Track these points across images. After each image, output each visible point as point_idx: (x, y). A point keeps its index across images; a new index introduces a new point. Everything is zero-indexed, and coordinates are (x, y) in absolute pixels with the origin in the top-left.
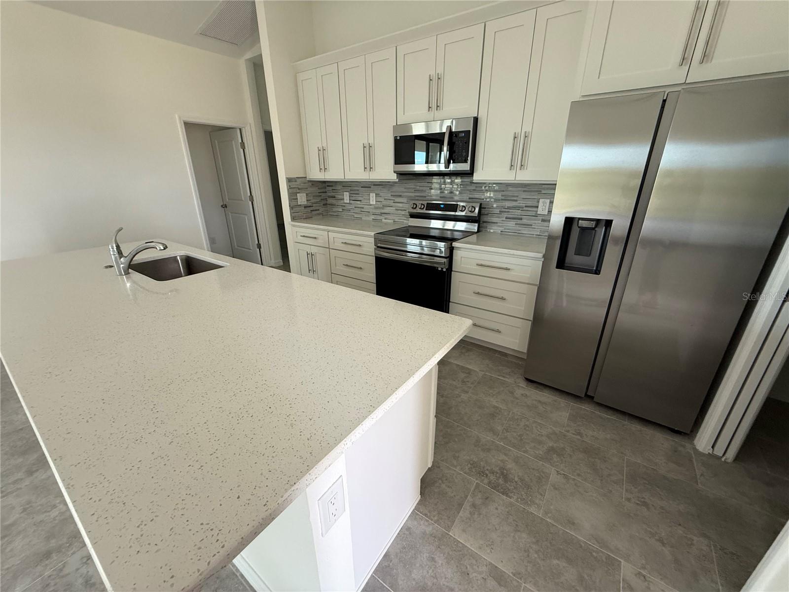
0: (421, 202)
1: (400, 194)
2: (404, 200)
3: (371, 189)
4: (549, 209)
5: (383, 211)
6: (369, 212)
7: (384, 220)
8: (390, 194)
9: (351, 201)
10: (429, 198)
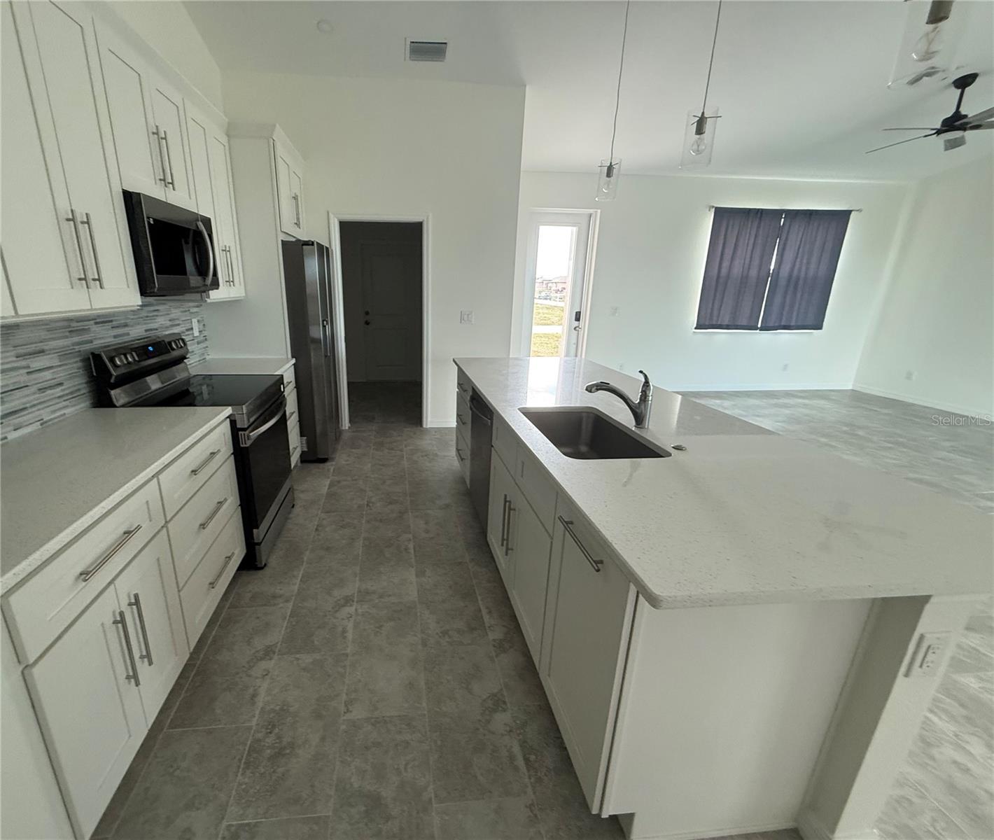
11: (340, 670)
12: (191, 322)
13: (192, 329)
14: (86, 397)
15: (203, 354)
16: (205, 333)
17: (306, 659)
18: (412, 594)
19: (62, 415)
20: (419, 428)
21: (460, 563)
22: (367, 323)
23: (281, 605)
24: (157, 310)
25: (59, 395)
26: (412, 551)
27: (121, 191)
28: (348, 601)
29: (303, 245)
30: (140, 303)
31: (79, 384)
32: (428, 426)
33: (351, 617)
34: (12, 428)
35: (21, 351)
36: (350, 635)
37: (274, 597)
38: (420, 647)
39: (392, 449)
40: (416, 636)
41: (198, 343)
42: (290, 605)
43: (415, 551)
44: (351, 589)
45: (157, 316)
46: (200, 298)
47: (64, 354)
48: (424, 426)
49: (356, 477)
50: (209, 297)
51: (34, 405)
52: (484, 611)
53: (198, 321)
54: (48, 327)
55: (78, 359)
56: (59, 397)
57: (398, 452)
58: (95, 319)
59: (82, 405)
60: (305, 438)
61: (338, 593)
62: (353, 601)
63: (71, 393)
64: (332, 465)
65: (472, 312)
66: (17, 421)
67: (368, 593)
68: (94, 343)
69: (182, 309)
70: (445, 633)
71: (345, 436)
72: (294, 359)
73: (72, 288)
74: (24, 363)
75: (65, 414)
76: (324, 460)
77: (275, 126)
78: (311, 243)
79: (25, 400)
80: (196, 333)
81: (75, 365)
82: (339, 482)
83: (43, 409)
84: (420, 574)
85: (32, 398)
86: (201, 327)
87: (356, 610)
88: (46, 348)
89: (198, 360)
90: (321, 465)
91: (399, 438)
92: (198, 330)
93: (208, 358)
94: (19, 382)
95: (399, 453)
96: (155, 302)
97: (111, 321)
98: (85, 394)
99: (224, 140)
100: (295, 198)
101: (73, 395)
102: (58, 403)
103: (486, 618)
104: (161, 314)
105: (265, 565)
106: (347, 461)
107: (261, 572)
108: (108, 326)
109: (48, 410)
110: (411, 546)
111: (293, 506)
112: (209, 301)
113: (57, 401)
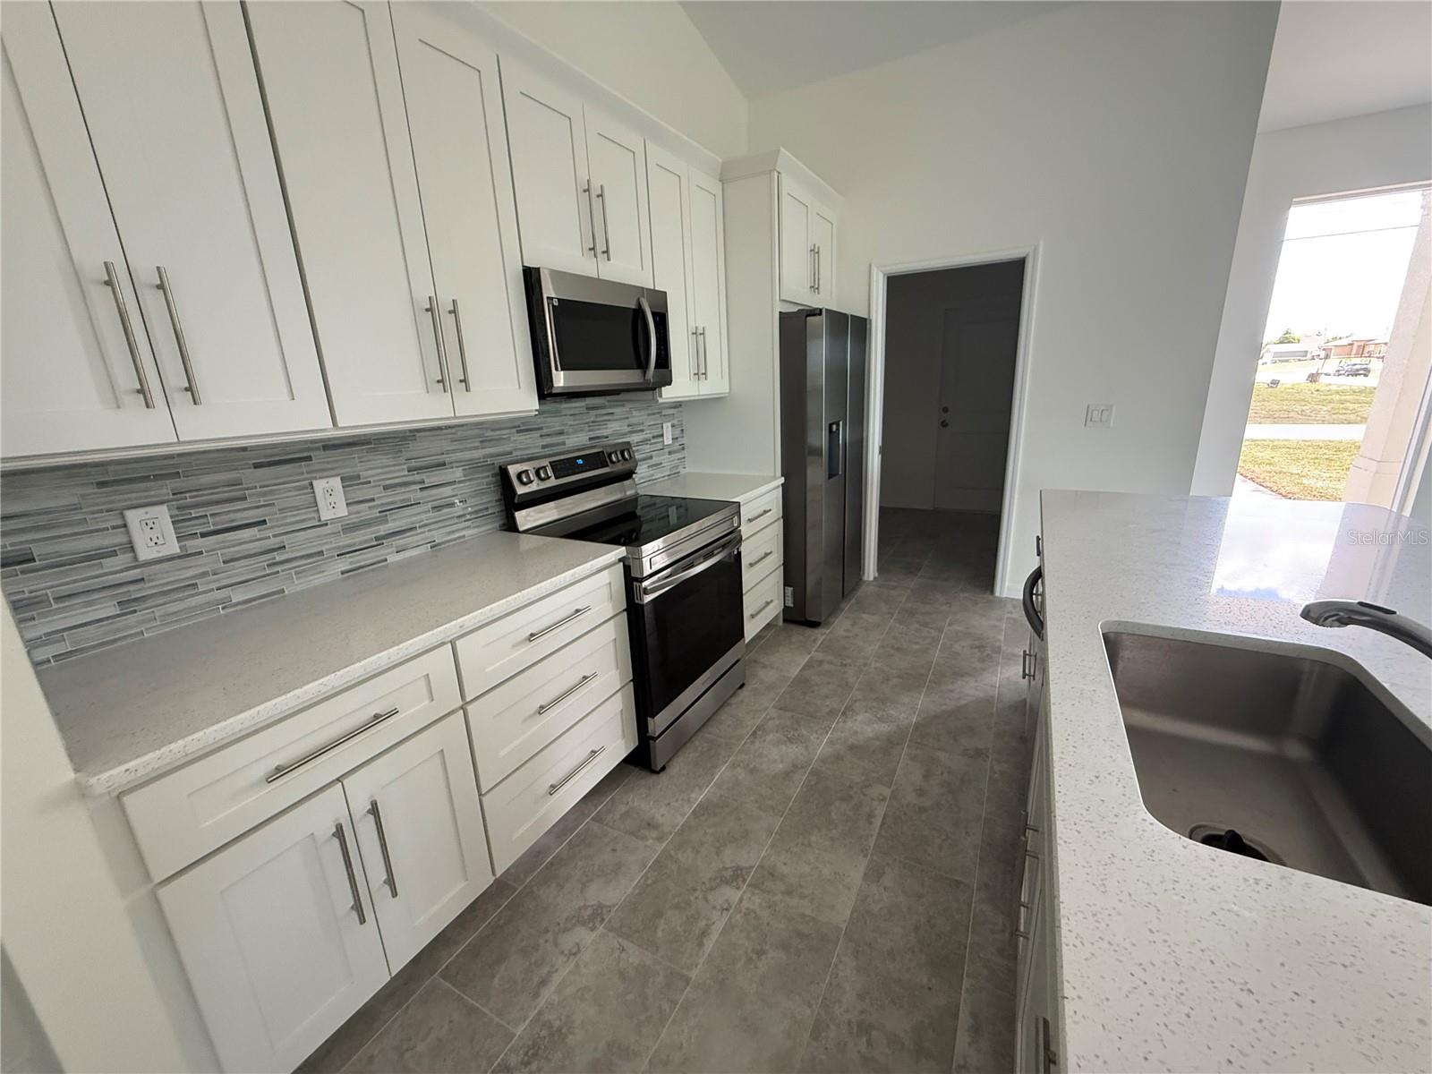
0: (537, 464)
1: (441, 458)
2: (458, 474)
3: (314, 464)
4: (673, 435)
5: (383, 529)
6: (321, 553)
7: (393, 558)
8: (405, 467)
9: (189, 543)
10: (519, 453)
11: (666, 1006)
12: (662, 428)
13: (662, 435)
14: (496, 517)
15: (677, 467)
16: (681, 441)
17: (635, 955)
18: (842, 913)
19: (459, 538)
20: (987, 595)
21: (958, 883)
22: (944, 424)
23: (650, 842)
24: (612, 413)
25: (459, 514)
26: (878, 822)
27: (521, 268)
28: (737, 875)
29: (807, 316)
30: (538, 408)
31: (489, 502)
32: (1004, 596)
33: (727, 909)
34: (394, 549)
35: (413, 463)
36: (709, 944)
37: (651, 825)
38: (806, 1036)
39: (925, 625)
40: (810, 1006)
41: (670, 453)
42: (661, 847)
43: (883, 823)
44: (750, 857)
45: (609, 420)
46: (651, 397)
47: (473, 467)
48: (997, 594)
49: (849, 661)
50: (661, 396)
51: (426, 525)
52: (964, 1020)
53: (673, 426)
54: (454, 436)
55: (490, 473)
56: (459, 517)
57: (932, 631)
58: (519, 426)
59: (490, 526)
60: (792, 589)
61: (731, 856)
62: (744, 881)
63: (476, 512)
64: (823, 634)
65: (1112, 406)
66: (401, 542)
67: (773, 875)
68: (514, 455)
69: (647, 412)
70: (864, 1029)
71: (863, 591)
72: (783, 478)
73: (428, 392)
74: (417, 478)
75: (464, 536)
76: (815, 625)
77: (778, 151)
78: (818, 312)
79: (414, 519)
80: (668, 440)
81: (485, 480)
82: (821, 662)
83: (435, 529)
84: (874, 874)
85: (423, 516)
86: (677, 432)
87: (741, 900)
88: (447, 460)
89: (668, 473)
90: (809, 631)
91: (945, 608)
92: (670, 437)
93: (683, 472)
94: (409, 500)
95: (934, 633)
96: (607, 404)
97: (541, 428)
98: (494, 513)
99: (716, 187)
100: (815, 251)
101: (479, 514)
102: (457, 523)
103: (963, 1040)
104: (615, 417)
105: (663, 768)
106: (847, 631)
107: (654, 777)
108: (536, 434)
109: (443, 531)
110: (880, 812)
111: (742, 686)
112: (660, 401)
113: (456, 521)
